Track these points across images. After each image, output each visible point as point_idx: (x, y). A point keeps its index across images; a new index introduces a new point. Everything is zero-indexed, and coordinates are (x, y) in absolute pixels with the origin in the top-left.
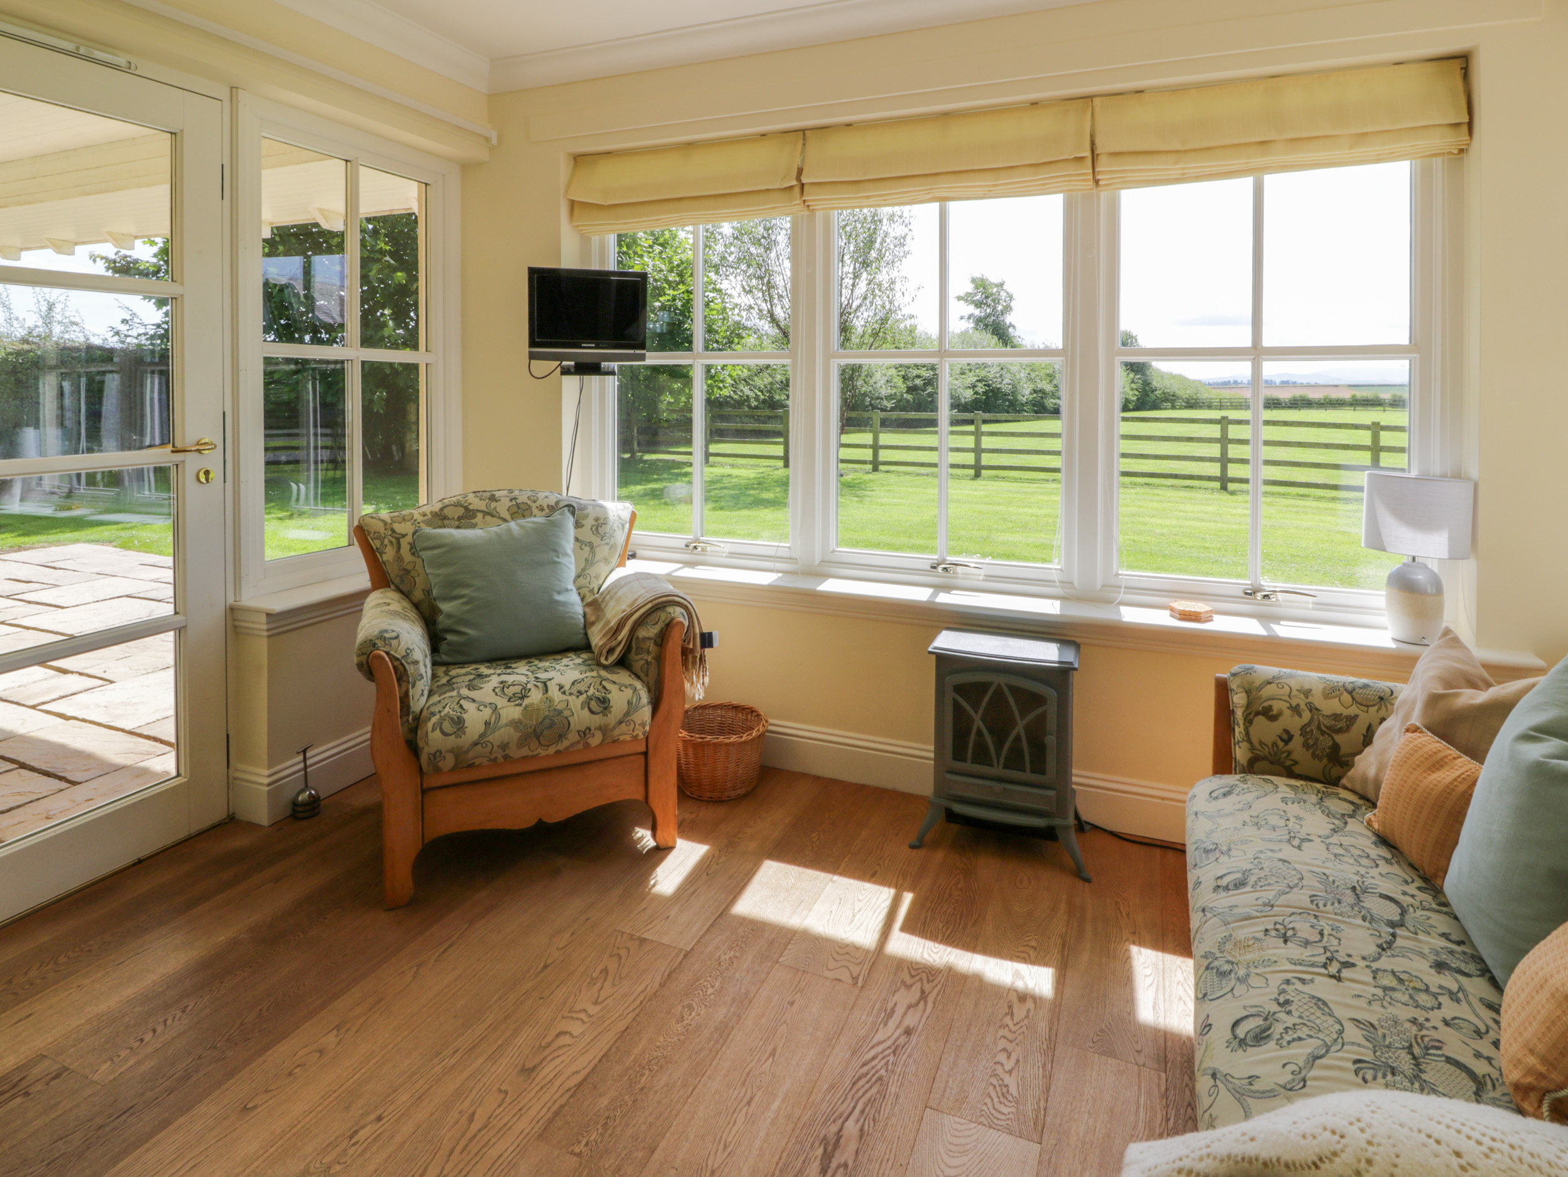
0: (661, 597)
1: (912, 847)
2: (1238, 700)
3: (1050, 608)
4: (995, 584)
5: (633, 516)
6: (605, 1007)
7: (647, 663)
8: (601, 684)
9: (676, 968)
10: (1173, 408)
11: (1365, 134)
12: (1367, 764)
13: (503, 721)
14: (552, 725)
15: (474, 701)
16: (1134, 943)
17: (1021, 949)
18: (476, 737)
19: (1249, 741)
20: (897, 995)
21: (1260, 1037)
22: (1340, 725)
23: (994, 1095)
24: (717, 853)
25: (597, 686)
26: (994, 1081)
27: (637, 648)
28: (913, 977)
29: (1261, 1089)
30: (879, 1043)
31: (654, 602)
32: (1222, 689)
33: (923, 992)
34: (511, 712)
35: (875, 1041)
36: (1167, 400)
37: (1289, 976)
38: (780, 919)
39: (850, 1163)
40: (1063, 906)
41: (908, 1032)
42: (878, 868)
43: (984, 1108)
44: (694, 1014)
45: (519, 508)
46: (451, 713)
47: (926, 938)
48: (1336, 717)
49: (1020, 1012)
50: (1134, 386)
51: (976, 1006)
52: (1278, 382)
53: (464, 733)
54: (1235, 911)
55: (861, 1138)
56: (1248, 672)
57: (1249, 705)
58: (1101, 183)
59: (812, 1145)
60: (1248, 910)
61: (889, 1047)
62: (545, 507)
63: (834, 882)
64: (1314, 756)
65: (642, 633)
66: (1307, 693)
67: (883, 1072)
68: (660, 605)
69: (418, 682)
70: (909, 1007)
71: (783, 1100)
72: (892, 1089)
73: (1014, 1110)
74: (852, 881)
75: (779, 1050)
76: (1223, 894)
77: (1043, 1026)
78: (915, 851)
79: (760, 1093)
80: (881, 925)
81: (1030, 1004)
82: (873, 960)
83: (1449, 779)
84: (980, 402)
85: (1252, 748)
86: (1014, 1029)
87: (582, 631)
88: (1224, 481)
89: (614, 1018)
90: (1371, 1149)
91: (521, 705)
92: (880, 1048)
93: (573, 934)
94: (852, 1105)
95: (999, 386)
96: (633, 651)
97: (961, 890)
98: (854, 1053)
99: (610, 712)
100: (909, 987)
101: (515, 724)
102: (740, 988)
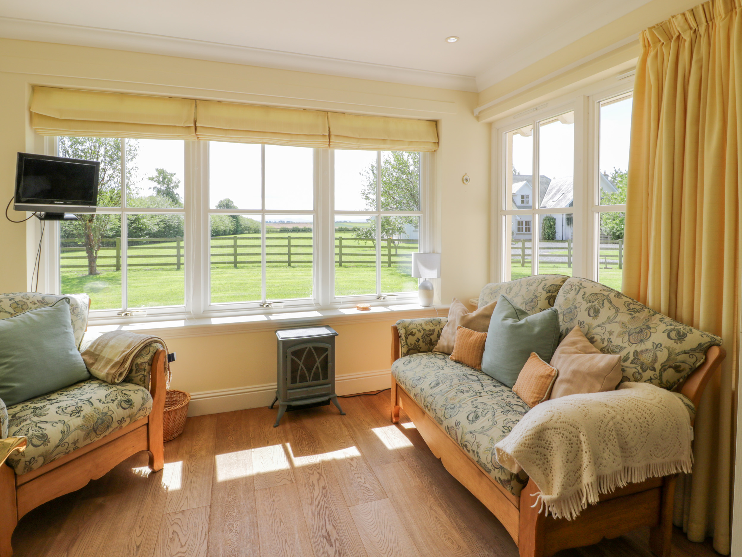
0: (147, 340)
1: (275, 427)
2: (402, 332)
3: (316, 314)
4: (290, 309)
5: (90, 301)
6: (189, 546)
7: (144, 376)
8: (122, 393)
9: (210, 515)
10: (249, 233)
11: (412, 142)
12: (443, 342)
13: (72, 428)
14: (103, 422)
15: (47, 422)
16: (371, 428)
17: (340, 444)
18: (57, 442)
19: (407, 344)
20: (310, 478)
21: (477, 417)
22: (432, 332)
23: (365, 492)
24: (188, 463)
25: (121, 394)
26: (362, 488)
27: (137, 370)
28: (311, 470)
29: (487, 428)
30: (317, 497)
31: (145, 343)
32: (395, 330)
33: (319, 473)
34: (75, 422)
35: (315, 497)
36: (246, 230)
37: (471, 400)
38: (242, 475)
39: (338, 538)
40: (342, 426)
41: (324, 488)
42: (267, 439)
43: (365, 497)
44: (235, 526)
45: (18, 304)
46: (35, 433)
47: (306, 456)
48: (430, 330)
49: (354, 464)
50: (232, 223)
51: (339, 469)
52: (286, 222)
53: (49, 442)
54: (443, 391)
55: (335, 528)
56: (403, 322)
57: (406, 333)
58: (331, 146)
59: (321, 540)
60: (446, 390)
61: (322, 496)
62: (36, 302)
63: (253, 452)
64: (426, 344)
65: (139, 361)
66: (421, 325)
67: (326, 505)
68: (148, 345)
69: (5, 420)
70: (318, 480)
71: (298, 533)
72: (333, 508)
73: (374, 493)
74: (261, 448)
75: (282, 519)
76: (435, 389)
77: (364, 465)
78: (277, 428)
79: (287, 536)
80: (285, 458)
81: (355, 460)
82: (292, 472)
83: (475, 338)
84: (161, 232)
85: (408, 346)
86: (356, 470)
87: (86, 370)
88: (289, 262)
89: (197, 547)
90: (559, 410)
91: (80, 416)
92: (319, 498)
93: (140, 527)
94: (324, 520)
95: (171, 224)
96: (134, 372)
97: (305, 434)
98: (311, 504)
99: (134, 406)
100: (313, 474)
101: (81, 427)
102: (247, 507)
